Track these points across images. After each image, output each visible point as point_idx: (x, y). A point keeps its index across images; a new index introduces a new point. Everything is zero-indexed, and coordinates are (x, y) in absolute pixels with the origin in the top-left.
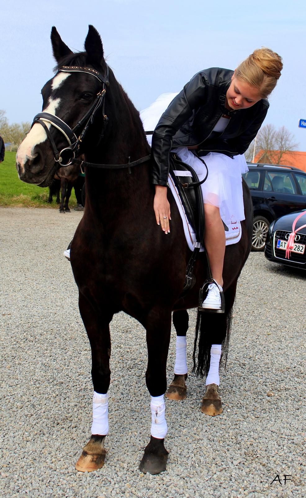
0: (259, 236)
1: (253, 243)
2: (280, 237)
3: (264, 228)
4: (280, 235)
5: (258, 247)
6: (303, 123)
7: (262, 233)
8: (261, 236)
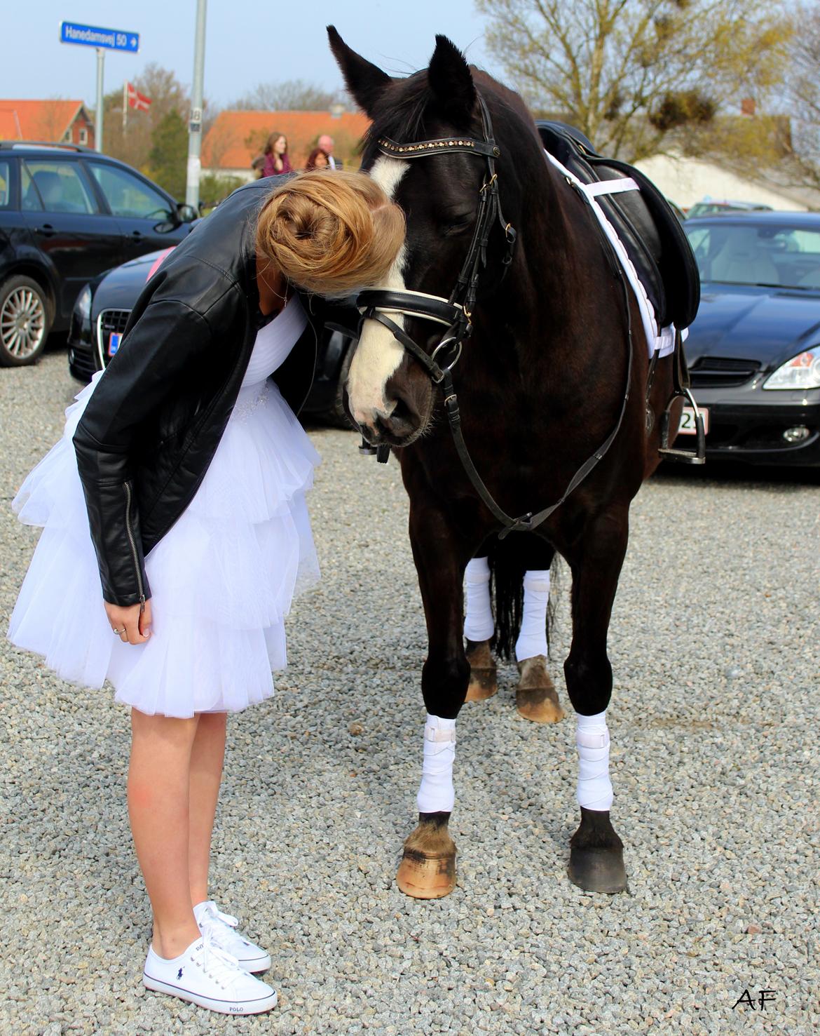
0: (21, 326)
1: (9, 346)
2: (116, 327)
3: (31, 304)
4: (115, 322)
5: (23, 356)
6: (69, 32)
7: (27, 320)
8: (26, 326)
